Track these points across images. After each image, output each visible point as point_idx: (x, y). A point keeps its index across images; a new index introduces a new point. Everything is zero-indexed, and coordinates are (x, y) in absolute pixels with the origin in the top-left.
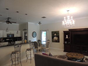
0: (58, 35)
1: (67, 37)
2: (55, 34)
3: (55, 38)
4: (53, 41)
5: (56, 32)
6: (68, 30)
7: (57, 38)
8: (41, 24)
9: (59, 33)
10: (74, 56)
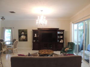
0: (26, 33)
1: (36, 36)
2: (23, 33)
3: (23, 37)
4: (20, 40)
5: (24, 30)
6: (37, 29)
7: (25, 36)
8: (4, 20)
9: (27, 32)
10: (46, 52)
